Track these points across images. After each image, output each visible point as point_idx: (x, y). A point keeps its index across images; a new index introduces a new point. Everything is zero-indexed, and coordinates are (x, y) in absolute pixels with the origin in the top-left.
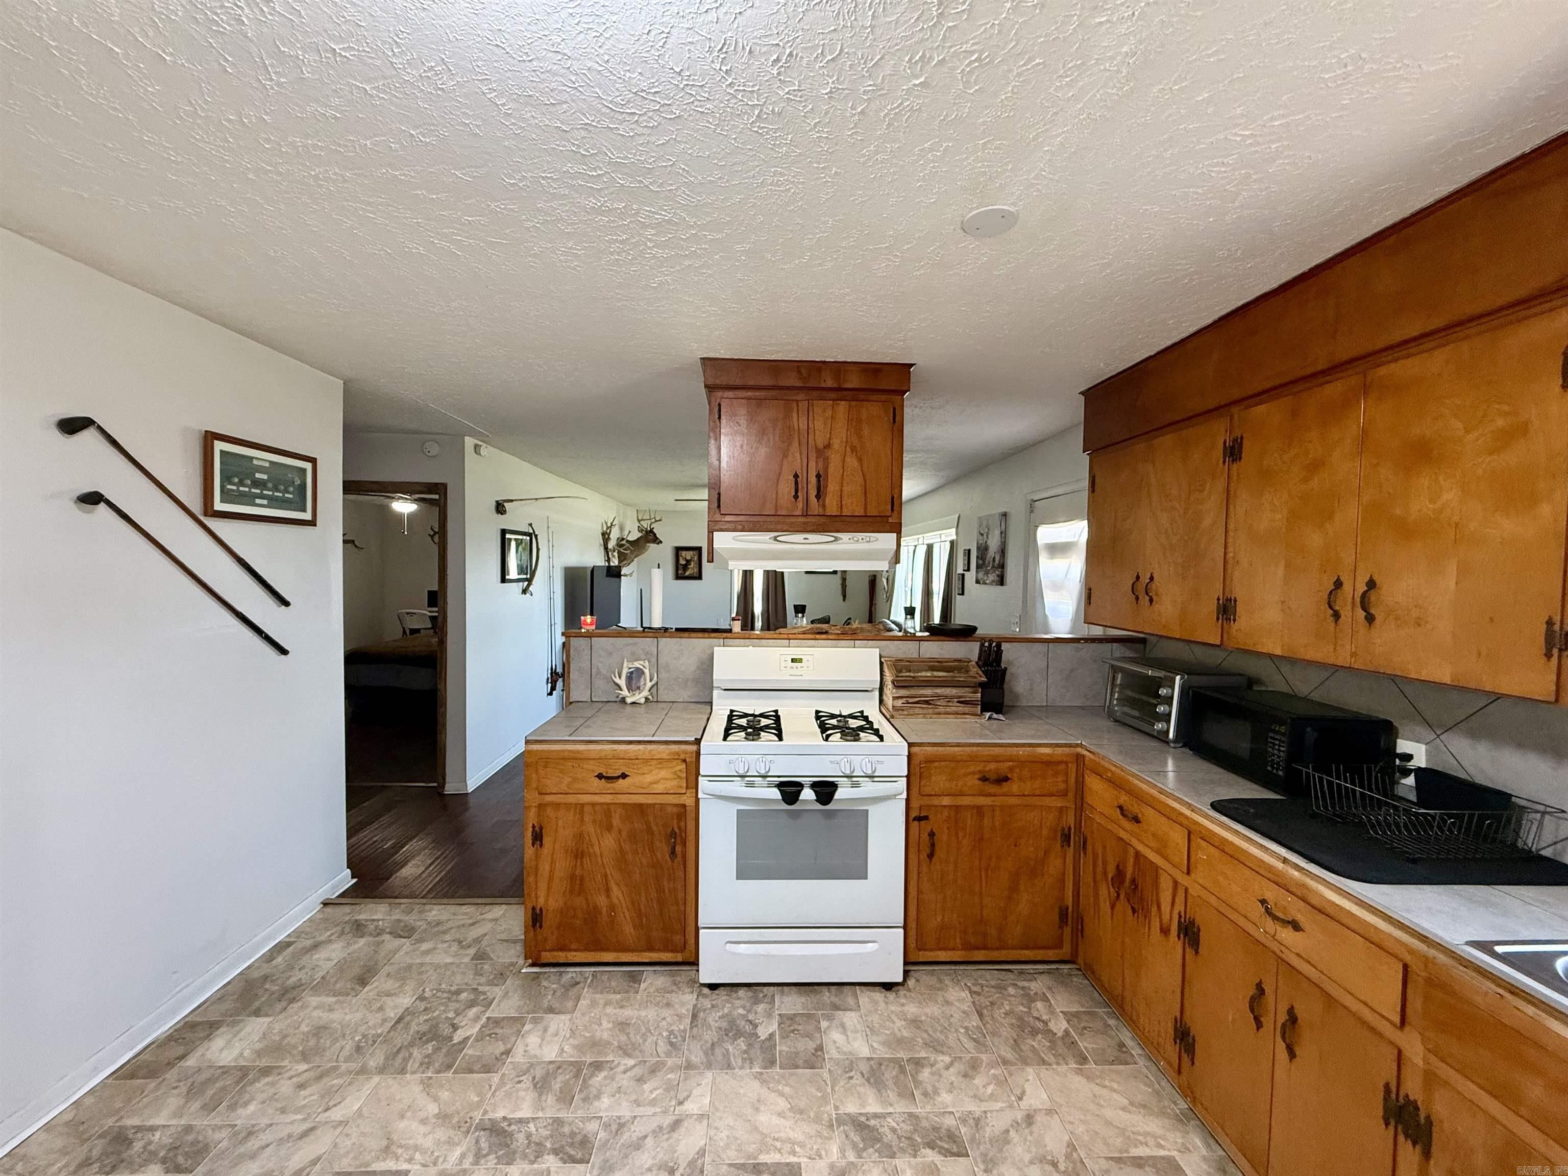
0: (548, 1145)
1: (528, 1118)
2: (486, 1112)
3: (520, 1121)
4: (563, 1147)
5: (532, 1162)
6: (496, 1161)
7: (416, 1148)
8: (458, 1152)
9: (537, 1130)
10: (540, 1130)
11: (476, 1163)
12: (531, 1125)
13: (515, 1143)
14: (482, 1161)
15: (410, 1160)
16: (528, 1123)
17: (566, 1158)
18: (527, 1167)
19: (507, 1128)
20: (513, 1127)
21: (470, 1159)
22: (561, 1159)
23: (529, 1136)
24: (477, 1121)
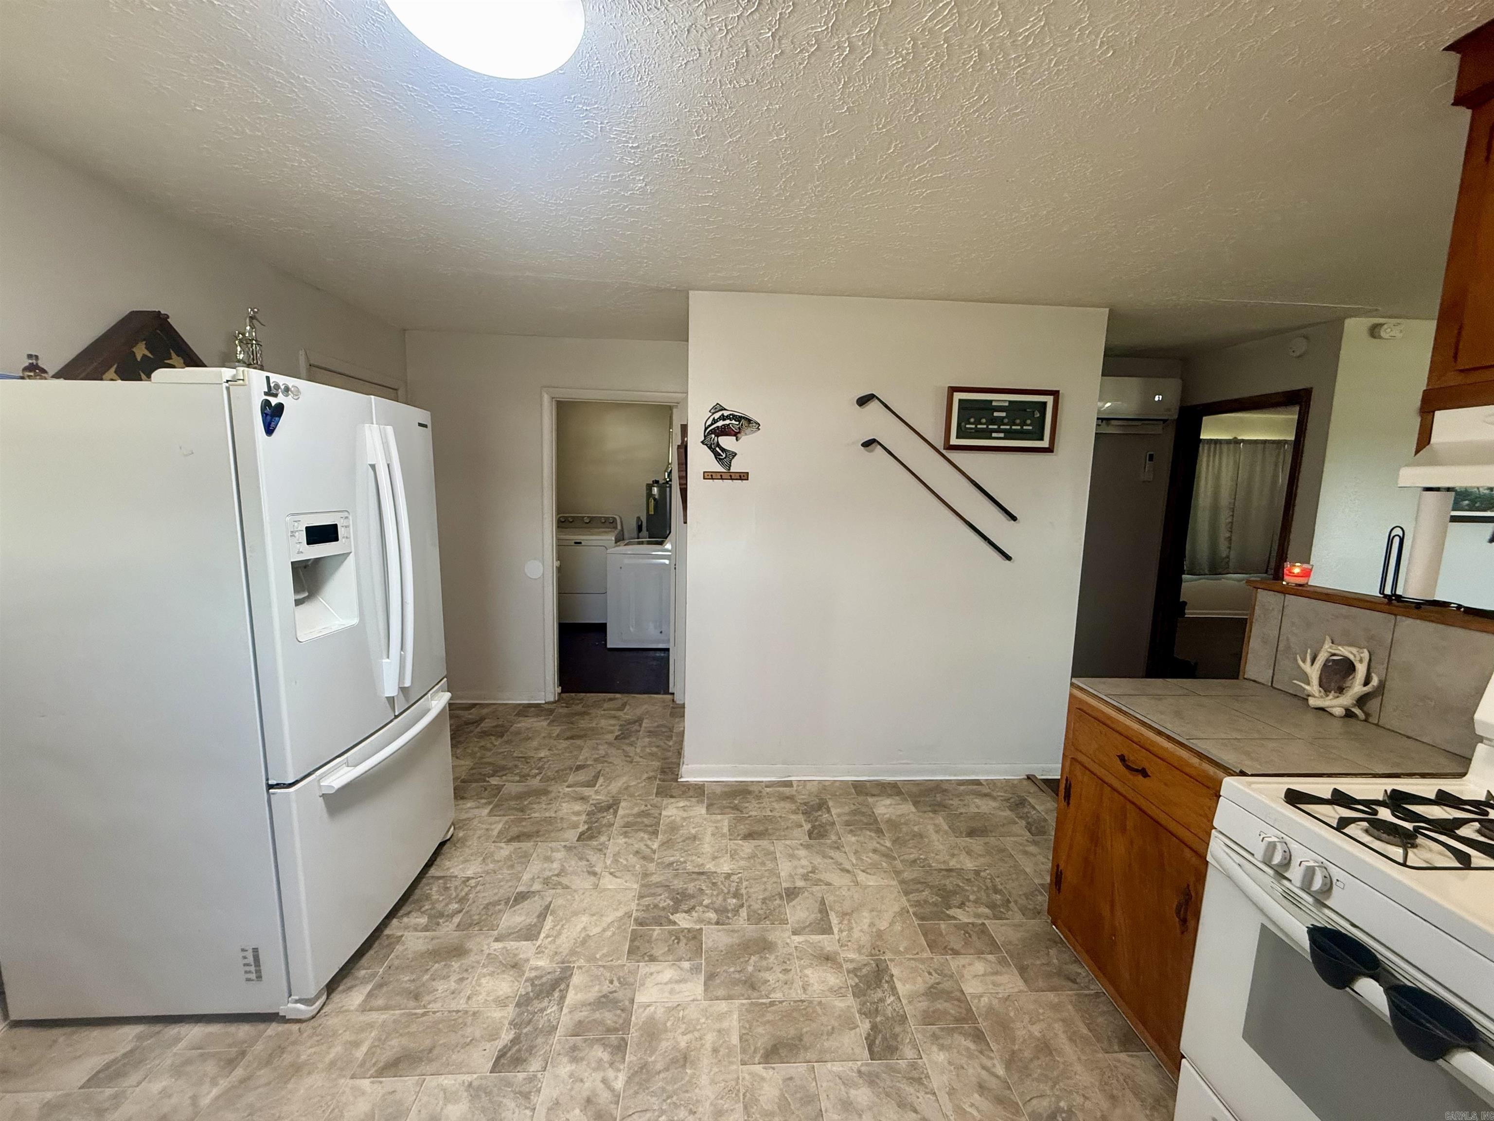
0: (878, 1019)
1: (897, 993)
2: (892, 960)
3: (893, 989)
4: (880, 1031)
5: (860, 1012)
6: (854, 984)
7: (851, 929)
8: (851, 956)
9: (889, 1005)
10: (890, 1007)
11: (849, 972)
12: (892, 998)
13: (872, 992)
14: (851, 975)
15: (841, 931)
16: (894, 995)
17: (871, 1038)
18: (855, 1010)
19: (884, 981)
20: (886, 986)
21: (851, 966)
22: (869, 1034)
23: (882, 1000)
24: (883, 958)
